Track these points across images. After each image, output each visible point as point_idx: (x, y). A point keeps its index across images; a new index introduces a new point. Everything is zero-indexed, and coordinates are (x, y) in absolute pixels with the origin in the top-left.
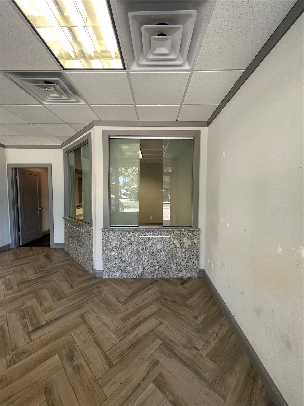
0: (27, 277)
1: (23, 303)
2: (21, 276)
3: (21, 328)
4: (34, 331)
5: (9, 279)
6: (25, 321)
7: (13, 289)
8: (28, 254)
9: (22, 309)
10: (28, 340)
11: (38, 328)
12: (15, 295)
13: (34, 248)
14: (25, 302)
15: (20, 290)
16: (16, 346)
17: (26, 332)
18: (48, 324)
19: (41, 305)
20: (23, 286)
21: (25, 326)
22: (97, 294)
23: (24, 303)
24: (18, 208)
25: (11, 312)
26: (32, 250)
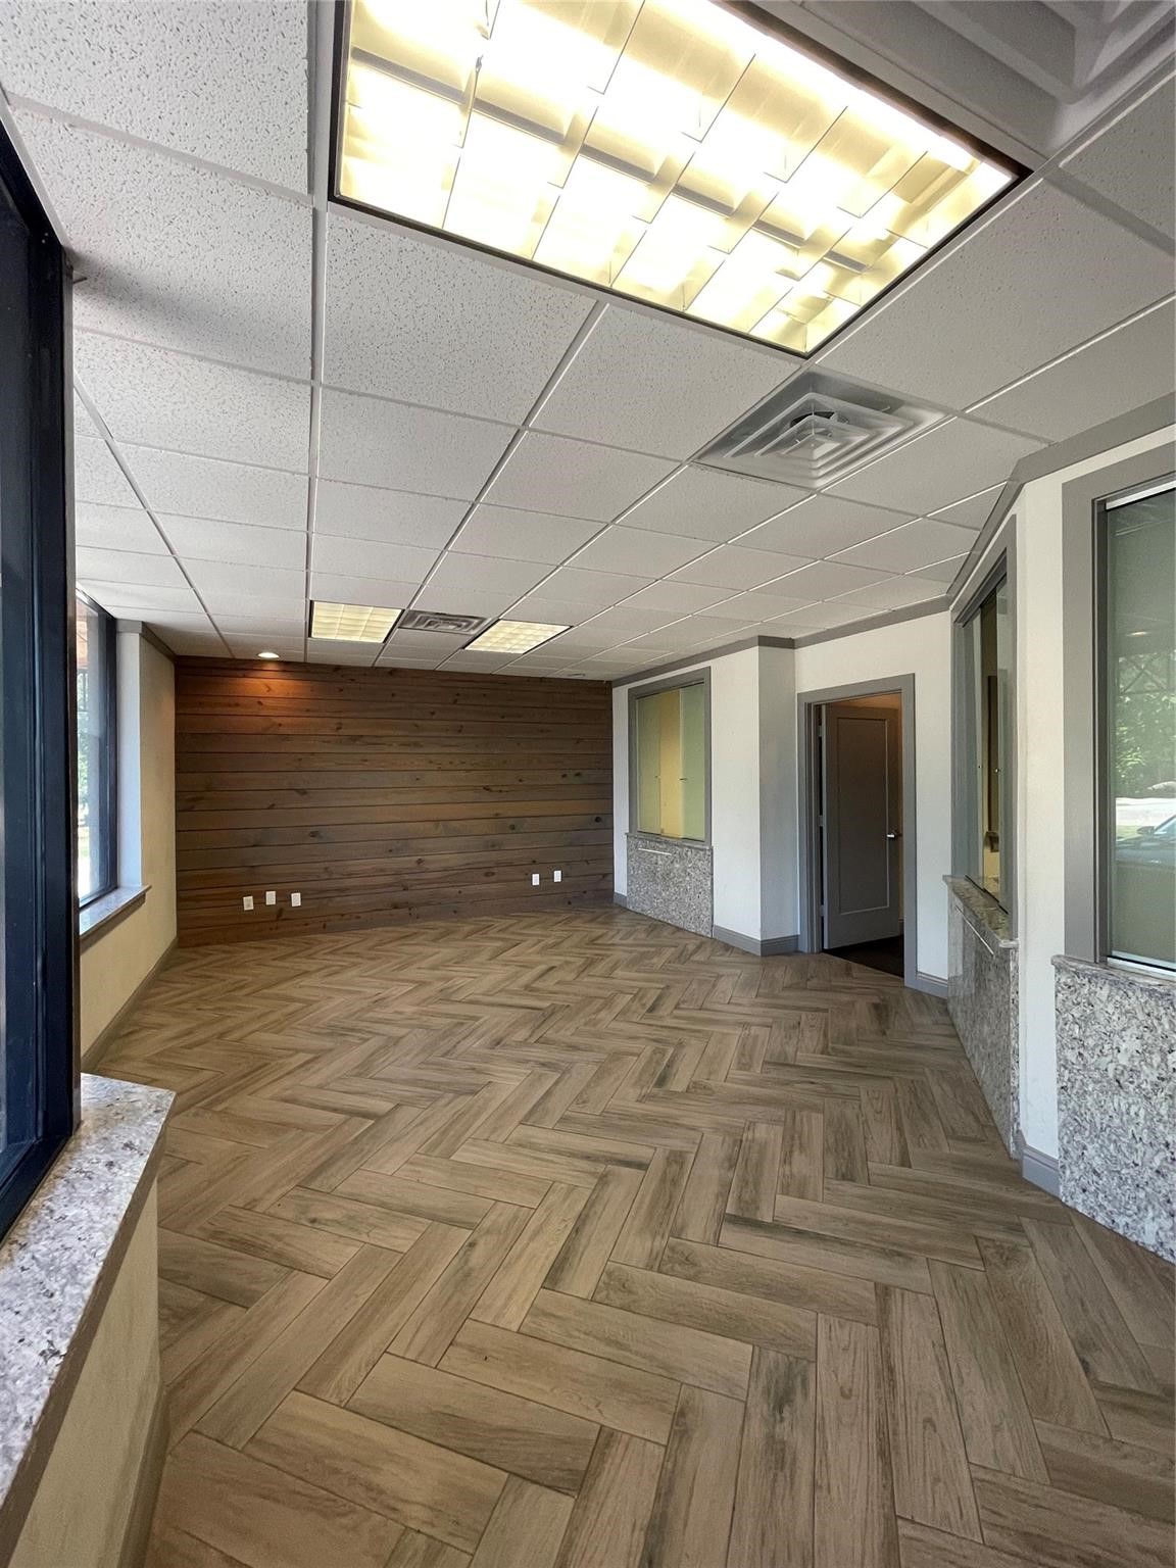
0: (796, 1052)
1: (751, 1122)
2: (785, 1040)
3: (714, 1188)
4: (735, 1220)
5: (756, 1038)
6: (730, 1174)
7: (748, 1070)
8: (833, 983)
9: (739, 1137)
10: (712, 1238)
11: (746, 1221)
12: (747, 1088)
13: (857, 969)
14: (755, 1123)
15: (762, 1084)
16: (682, 1229)
17: (718, 1206)
18: (775, 1229)
19: (787, 1159)
20: (774, 1074)
21: (725, 1189)
22: (989, 1252)
23: (751, 1126)
24: (821, 828)
25: (716, 1130)
26: (848, 971)
